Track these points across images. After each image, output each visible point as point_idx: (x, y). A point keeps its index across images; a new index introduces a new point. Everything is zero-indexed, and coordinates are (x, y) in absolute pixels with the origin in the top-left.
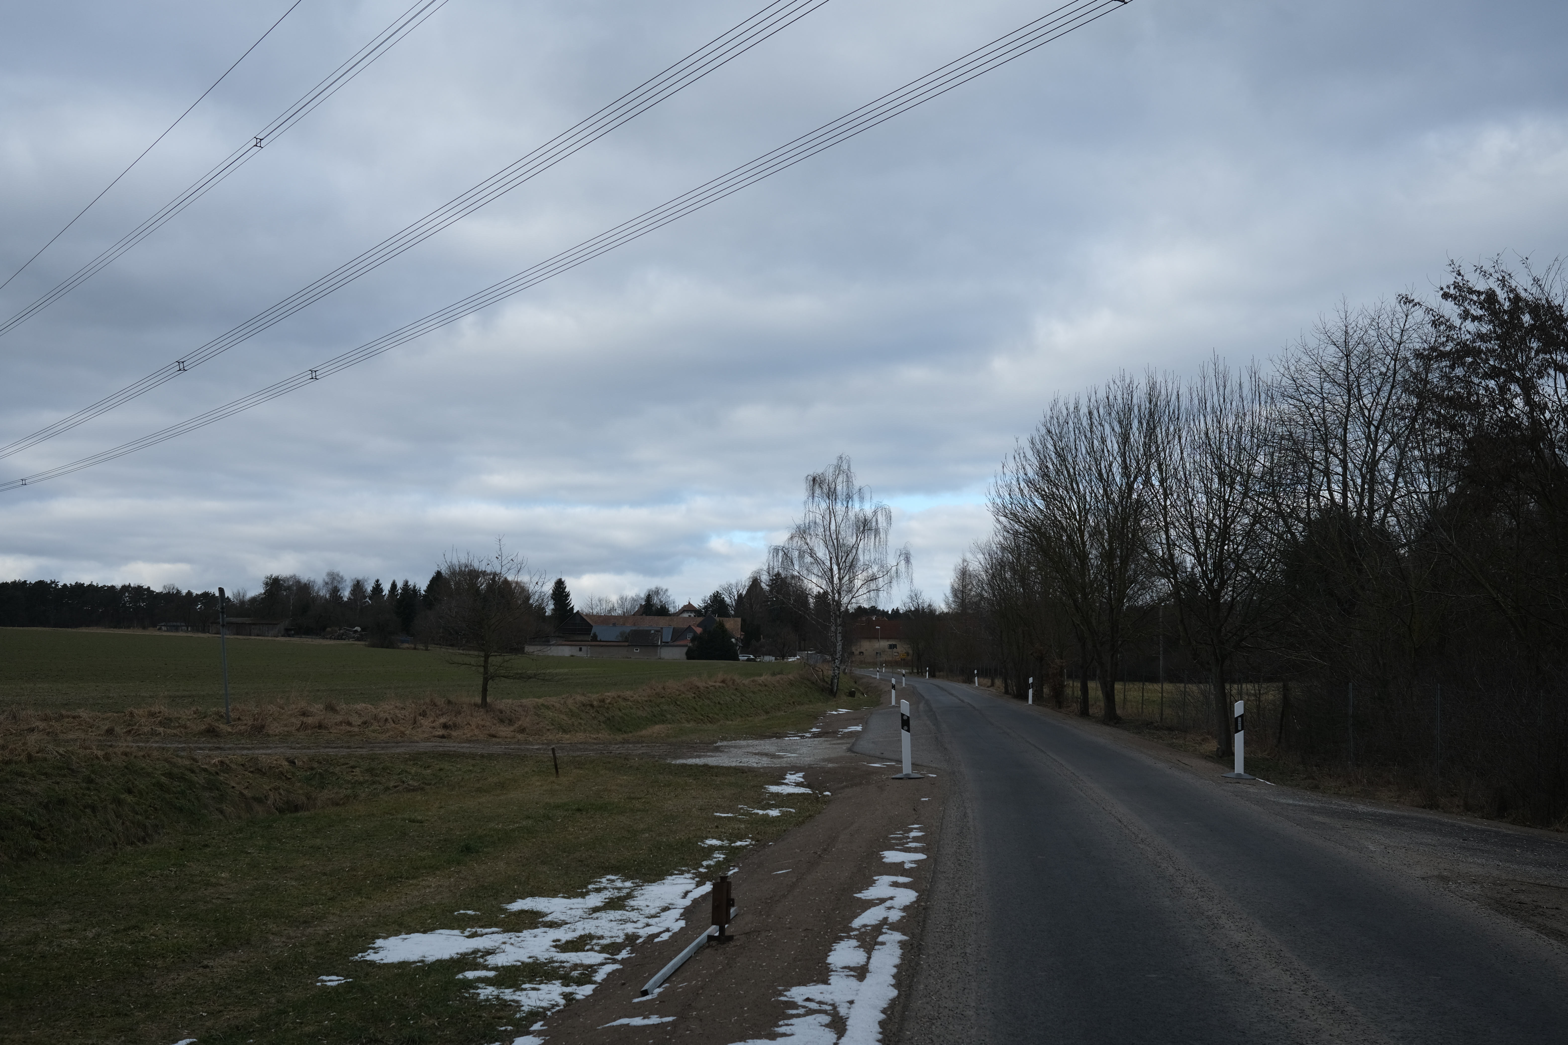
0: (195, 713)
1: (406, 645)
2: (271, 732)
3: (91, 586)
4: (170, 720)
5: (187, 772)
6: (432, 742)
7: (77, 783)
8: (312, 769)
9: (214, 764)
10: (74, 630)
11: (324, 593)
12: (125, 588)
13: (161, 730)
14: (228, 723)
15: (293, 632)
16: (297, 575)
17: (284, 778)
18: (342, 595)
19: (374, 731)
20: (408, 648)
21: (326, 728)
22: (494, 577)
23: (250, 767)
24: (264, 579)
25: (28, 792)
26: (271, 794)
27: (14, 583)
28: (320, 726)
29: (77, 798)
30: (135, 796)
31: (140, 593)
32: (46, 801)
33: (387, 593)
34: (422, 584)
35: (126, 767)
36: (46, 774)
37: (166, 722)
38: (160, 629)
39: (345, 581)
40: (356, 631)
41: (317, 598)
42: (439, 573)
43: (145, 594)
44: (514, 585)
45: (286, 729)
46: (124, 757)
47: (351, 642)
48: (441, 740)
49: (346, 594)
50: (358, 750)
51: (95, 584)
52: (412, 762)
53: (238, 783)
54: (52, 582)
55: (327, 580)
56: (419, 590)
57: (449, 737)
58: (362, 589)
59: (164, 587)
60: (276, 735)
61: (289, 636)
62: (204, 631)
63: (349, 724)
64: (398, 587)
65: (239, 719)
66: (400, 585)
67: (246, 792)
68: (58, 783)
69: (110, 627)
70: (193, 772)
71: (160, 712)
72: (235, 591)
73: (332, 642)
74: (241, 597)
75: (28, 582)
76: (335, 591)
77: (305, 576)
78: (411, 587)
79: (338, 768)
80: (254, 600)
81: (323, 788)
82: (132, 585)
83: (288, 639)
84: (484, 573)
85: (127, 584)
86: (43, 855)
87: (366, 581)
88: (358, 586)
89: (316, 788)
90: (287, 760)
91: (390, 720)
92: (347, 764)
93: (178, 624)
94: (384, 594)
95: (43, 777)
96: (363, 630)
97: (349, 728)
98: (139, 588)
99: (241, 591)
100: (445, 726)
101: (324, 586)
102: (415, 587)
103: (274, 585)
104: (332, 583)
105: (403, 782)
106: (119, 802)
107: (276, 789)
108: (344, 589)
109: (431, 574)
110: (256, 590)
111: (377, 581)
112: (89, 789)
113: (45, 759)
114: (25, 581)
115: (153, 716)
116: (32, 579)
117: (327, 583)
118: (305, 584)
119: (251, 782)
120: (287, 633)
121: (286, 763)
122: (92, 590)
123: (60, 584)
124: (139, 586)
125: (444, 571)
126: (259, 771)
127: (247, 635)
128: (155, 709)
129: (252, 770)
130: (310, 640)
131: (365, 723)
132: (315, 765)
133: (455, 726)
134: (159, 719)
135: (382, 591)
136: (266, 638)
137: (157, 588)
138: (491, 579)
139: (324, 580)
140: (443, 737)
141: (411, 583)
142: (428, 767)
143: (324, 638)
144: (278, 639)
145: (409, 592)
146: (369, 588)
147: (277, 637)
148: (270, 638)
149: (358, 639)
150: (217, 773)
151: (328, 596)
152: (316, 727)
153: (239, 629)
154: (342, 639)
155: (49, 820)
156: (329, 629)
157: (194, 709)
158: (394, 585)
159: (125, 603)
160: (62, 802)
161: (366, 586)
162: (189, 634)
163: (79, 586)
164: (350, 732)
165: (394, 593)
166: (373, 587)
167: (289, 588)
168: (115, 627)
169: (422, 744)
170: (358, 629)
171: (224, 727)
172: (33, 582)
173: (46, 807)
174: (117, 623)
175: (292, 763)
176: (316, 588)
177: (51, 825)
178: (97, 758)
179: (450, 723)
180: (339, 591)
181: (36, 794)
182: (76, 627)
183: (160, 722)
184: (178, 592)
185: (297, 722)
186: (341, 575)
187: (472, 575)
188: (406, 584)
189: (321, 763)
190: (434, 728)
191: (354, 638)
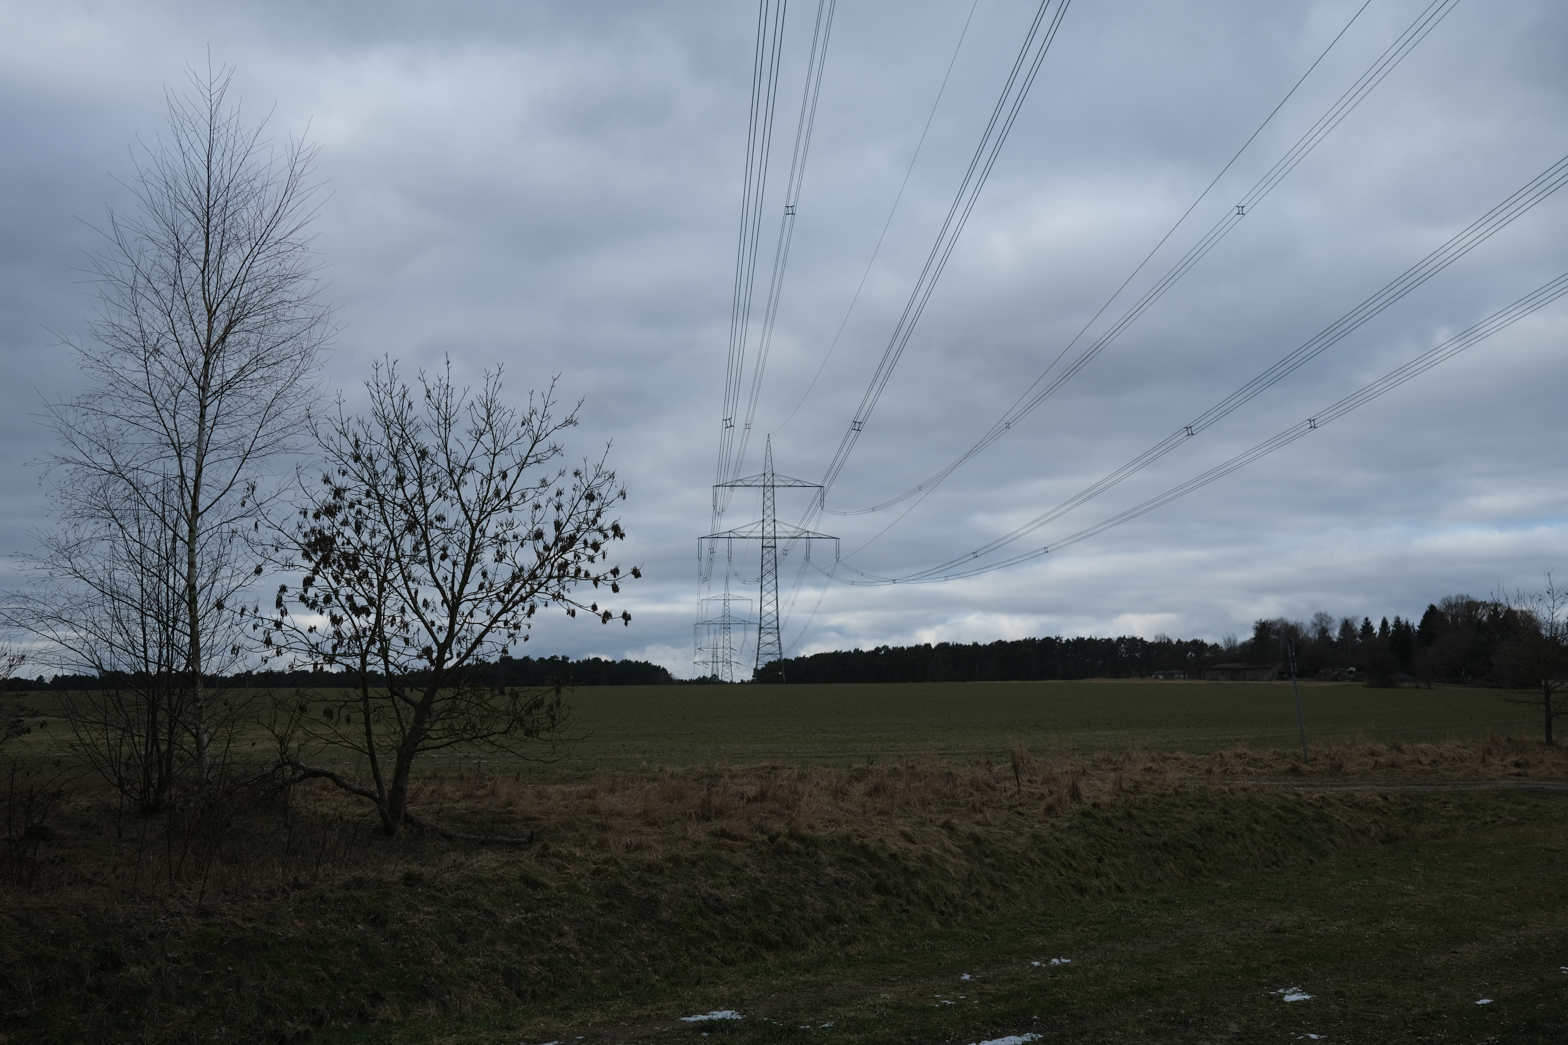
0: (1274, 754)
1: (1407, 684)
2: (1349, 771)
3: (1090, 639)
4: (1255, 760)
5: (1298, 806)
6: (1509, 780)
7: (1216, 813)
8: (1406, 804)
9: (1316, 799)
10: (1081, 681)
11: (1313, 635)
12: (1121, 640)
13: (1252, 769)
14: (1306, 762)
15: (1286, 675)
16: (1285, 618)
17: (1381, 812)
18: (1331, 635)
19: (1446, 769)
20: (1409, 687)
21: (1399, 767)
22: (1496, 608)
23: (1348, 802)
24: (1253, 624)
25: (1184, 820)
26: (1373, 827)
27: (1025, 640)
28: (1393, 765)
29: (1219, 826)
30: (1262, 826)
31: (1134, 643)
32: (1198, 828)
33: (1378, 631)
34: (1415, 620)
35: (1249, 801)
36: (1191, 806)
37: (1253, 762)
38: (1157, 678)
39: (1334, 621)
40: (1351, 672)
41: (1306, 640)
42: (1432, 607)
43: (1138, 645)
44: (1519, 614)
45: (1362, 768)
46: (1244, 792)
47: (1347, 683)
48: (1518, 778)
49: (1335, 634)
50: (1441, 786)
51: (1093, 637)
52: (1502, 799)
53: (1342, 817)
54: (1057, 638)
55: (1315, 621)
56: (1413, 627)
57: (1526, 775)
58: (1351, 628)
59: (1156, 637)
60: (1354, 774)
61: (1283, 679)
62: (1200, 678)
63: (1420, 763)
64: (1389, 624)
65: (1315, 759)
66: (1391, 622)
67: (1349, 824)
68: (1203, 813)
69: (1112, 677)
70: (1301, 806)
71: (1245, 754)
72: (1226, 637)
73: (1328, 684)
74: (1232, 643)
75: (1037, 639)
76: (1323, 632)
77: (1292, 619)
78: (1404, 623)
79: (1430, 804)
80: (1244, 645)
81: (1420, 822)
82: (1127, 637)
83: (1282, 682)
84: (1484, 605)
85: (1122, 636)
86: (1206, 873)
87: (1356, 620)
88: (1347, 626)
89: (1413, 822)
90: (1380, 795)
91: (1457, 759)
92: (1438, 800)
93: (1173, 672)
94: (1374, 632)
95: (1190, 808)
96: (1358, 669)
97: (1421, 767)
98: (1134, 639)
99: (1231, 637)
100: (1517, 764)
101: (1312, 628)
102: (1407, 623)
103: (1263, 629)
104: (1321, 623)
105: (1500, 817)
106: (1252, 831)
107: (1376, 822)
108: (1333, 629)
109: (1424, 609)
110: (1248, 635)
111: (1367, 619)
112: (1226, 819)
113: (1188, 793)
114: (1034, 638)
115: (1239, 757)
116: (1040, 636)
117: (1315, 625)
118: (1293, 627)
119: (1352, 815)
120: (1281, 676)
121: (1380, 799)
122: (1092, 643)
123: (1064, 639)
124: (1133, 638)
125: (1437, 603)
126: (1356, 805)
127: (1242, 680)
128: (1240, 750)
129: (1350, 804)
130: (1305, 682)
131: (1434, 762)
132: (1408, 801)
133: (1528, 764)
134: (1247, 759)
135: (1372, 629)
136: (1261, 682)
137: (1149, 638)
138: (1492, 611)
139: (1312, 622)
140: (1519, 775)
141: (1403, 619)
142: (1522, 803)
143: (1318, 680)
144: (1273, 682)
145: (1402, 628)
146: (1359, 626)
147: (1271, 680)
148: (1266, 683)
149: (1354, 680)
150: (1322, 807)
151: (1317, 636)
152: (1389, 766)
153: (1234, 675)
154: (1337, 680)
155: (1204, 844)
156: (1321, 671)
157: (1272, 750)
158: (1385, 623)
159: (1122, 654)
160: (1210, 829)
161: (1356, 626)
162: (1188, 681)
163: (1080, 640)
164: (1424, 770)
165: (1385, 630)
166: (1363, 626)
167: (1278, 632)
168: (1116, 677)
169: (1501, 782)
170: (1353, 669)
171: (1306, 767)
172: (1041, 639)
173: (1199, 833)
174: (1117, 675)
175: (1385, 798)
176: (1305, 631)
177: (1206, 848)
178: (1225, 792)
179: (1522, 761)
180: (1327, 631)
181: (1191, 822)
182: (1082, 678)
183: (1248, 763)
184: (1169, 641)
185: (1371, 761)
186: (1329, 615)
187: (1472, 606)
188: (1398, 620)
189: (1412, 799)
190: (1505, 766)
191: (1349, 678)
